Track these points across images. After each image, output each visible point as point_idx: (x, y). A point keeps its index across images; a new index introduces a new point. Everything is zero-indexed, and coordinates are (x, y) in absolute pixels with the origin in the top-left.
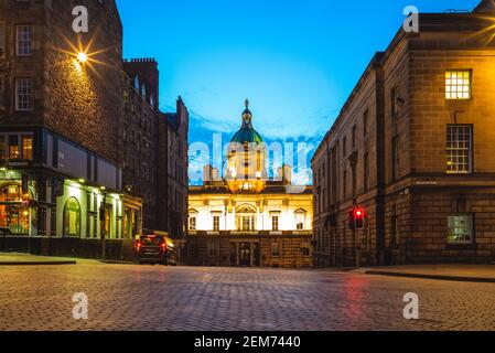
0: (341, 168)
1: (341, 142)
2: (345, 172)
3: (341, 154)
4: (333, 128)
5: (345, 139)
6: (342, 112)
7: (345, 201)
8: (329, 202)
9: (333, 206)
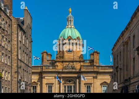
0: (132, 56)
1: (132, 38)
2: (134, 59)
3: (132, 46)
4: (127, 28)
5: (134, 36)
6: (132, 19)
7: (134, 77)
8: (124, 77)
9: (126, 80)
